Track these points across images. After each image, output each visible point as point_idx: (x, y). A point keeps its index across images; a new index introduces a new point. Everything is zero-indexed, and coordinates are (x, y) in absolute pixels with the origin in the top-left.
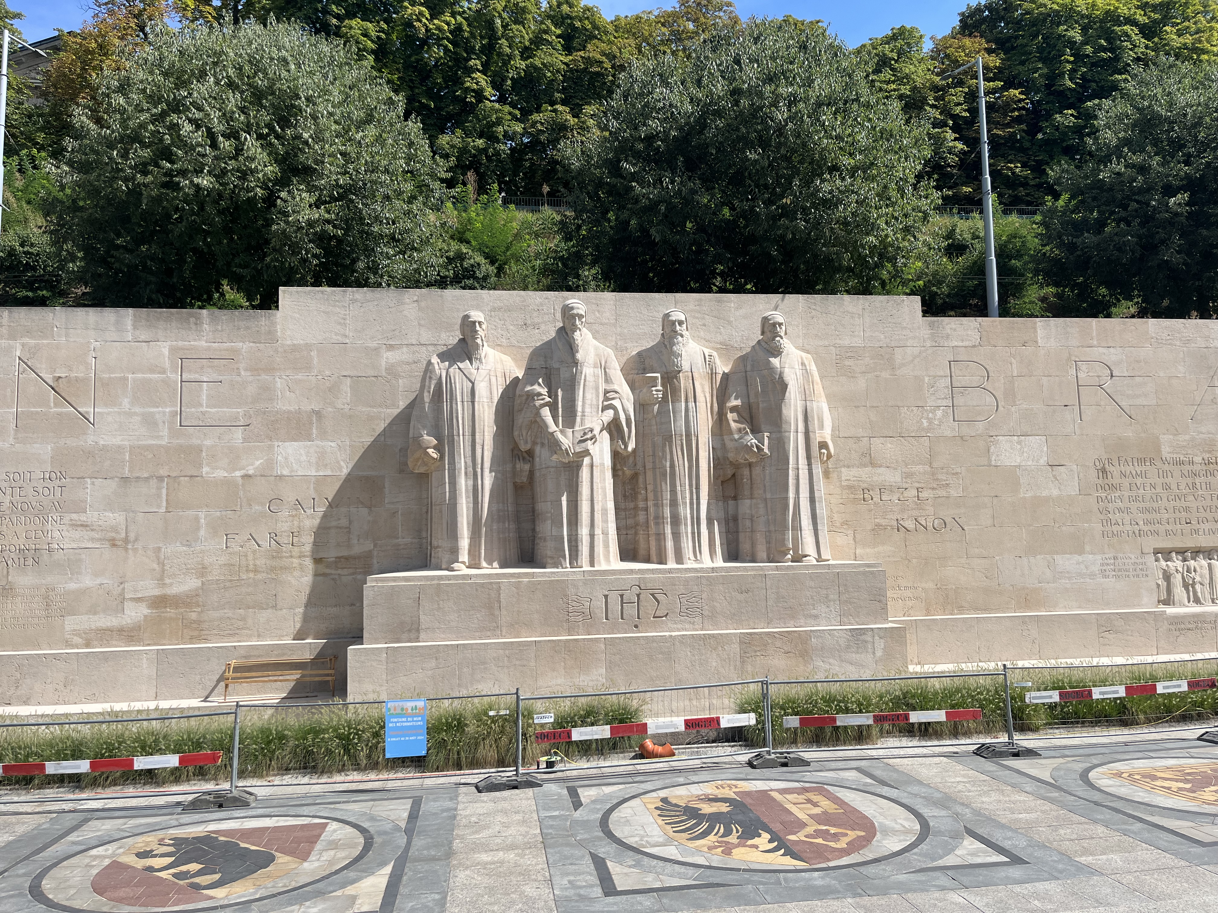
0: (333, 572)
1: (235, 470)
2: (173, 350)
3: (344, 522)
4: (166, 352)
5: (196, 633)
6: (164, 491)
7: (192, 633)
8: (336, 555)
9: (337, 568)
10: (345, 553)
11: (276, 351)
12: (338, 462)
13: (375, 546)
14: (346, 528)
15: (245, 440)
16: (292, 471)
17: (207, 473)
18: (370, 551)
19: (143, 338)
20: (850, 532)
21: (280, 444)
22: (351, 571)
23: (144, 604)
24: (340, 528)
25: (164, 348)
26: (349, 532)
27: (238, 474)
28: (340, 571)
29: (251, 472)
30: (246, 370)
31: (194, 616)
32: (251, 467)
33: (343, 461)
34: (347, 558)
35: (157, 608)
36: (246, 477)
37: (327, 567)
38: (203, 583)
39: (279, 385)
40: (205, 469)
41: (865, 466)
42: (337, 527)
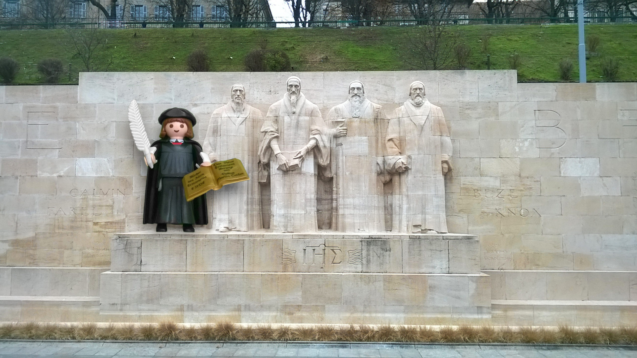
0: (103, 230)
1: (53, 173)
2: (25, 107)
3: (110, 203)
4: (21, 108)
5: (32, 261)
6: (18, 184)
7: (30, 261)
8: (105, 221)
9: (106, 228)
10: (110, 220)
11: (77, 108)
12: (108, 170)
13: (126, 216)
14: (111, 206)
15: (59, 156)
16: (83, 174)
17: (39, 175)
18: (124, 219)
19: (10, 101)
21: (77, 159)
22: (113, 230)
23: (7, 244)
24: (108, 206)
25: (21, 106)
26: (113, 209)
27: (55, 175)
28: (107, 230)
29: (62, 174)
30: (61, 118)
31: (31, 252)
32: (62, 172)
33: (111, 169)
34: (111, 223)
35: (13, 246)
36: (60, 176)
37: (101, 227)
38: (36, 234)
39: (77, 126)
40: (39, 173)
42: (106, 206)
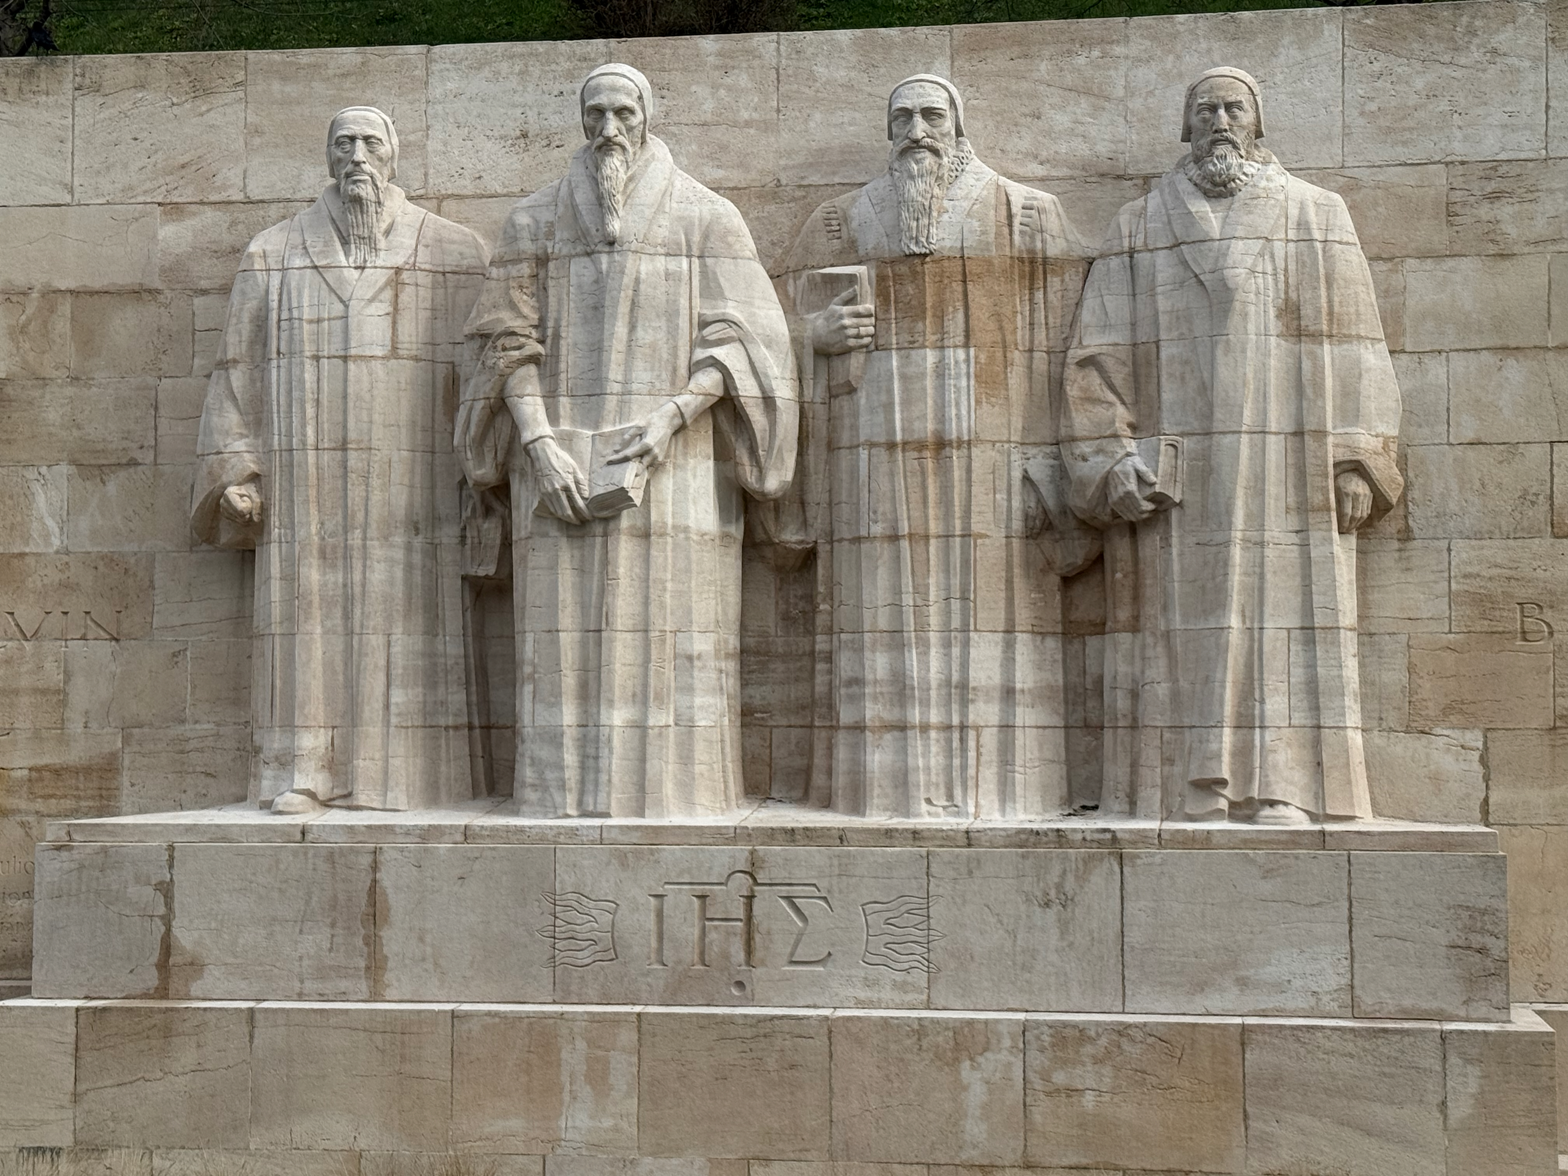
0: (23, 805)
3: (53, 676)
8: (32, 763)
9: (32, 795)
10: (53, 758)
12: (40, 520)
13: (126, 741)
14: (58, 692)
18: (114, 755)
20: (1475, 738)
22: (69, 804)
24: (44, 692)
26: (64, 703)
28: (39, 804)
33: (53, 516)
34: (57, 772)
37: (11, 791)
41: (1533, 533)
42: (36, 691)
